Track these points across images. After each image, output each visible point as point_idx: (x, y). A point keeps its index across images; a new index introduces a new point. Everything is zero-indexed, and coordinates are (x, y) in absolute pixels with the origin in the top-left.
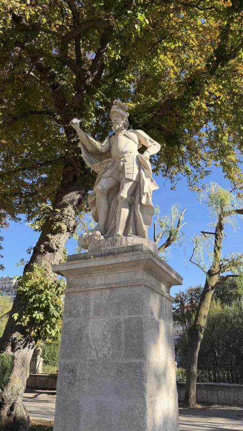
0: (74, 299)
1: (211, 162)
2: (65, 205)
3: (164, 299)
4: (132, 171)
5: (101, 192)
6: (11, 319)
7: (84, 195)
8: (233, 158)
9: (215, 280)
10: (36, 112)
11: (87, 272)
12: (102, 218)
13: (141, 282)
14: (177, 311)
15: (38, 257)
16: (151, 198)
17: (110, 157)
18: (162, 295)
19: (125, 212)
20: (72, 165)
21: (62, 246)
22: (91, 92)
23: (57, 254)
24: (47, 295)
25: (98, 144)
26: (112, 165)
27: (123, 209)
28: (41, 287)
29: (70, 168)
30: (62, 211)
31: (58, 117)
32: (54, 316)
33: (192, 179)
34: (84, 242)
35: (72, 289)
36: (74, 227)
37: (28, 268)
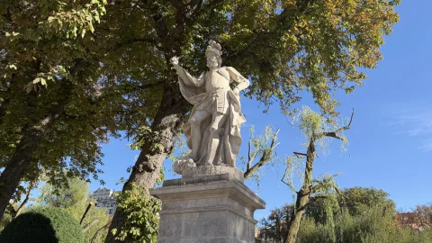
0: (167, 220)
1: (304, 87)
2: (164, 128)
3: (247, 222)
4: (223, 106)
5: (195, 123)
6: (110, 233)
7: (181, 118)
8: (322, 85)
9: (305, 201)
10: (139, 40)
11: (180, 196)
12: (196, 146)
13: (226, 208)
14: (273, 228)
15: (137, 176)
16: (239, 130)
17: (205, 91)
18: (246, 219)
19: (216, 142)
20: (171, 90)
21: (159, 166)
22: (190, 22)
23: (155, 173)
24: (144, 212)
25: (194, 79)
26: (206, 99)
27: (214, 140)
28: (139, 205)
29: (169, 93)
30: (160, 133)
31: (160, 45)
32: (149, 232)
33: (284, 103)
34: (179, 168)
35: (167, 211)
36: (172, 148)
37: (127, 186)
